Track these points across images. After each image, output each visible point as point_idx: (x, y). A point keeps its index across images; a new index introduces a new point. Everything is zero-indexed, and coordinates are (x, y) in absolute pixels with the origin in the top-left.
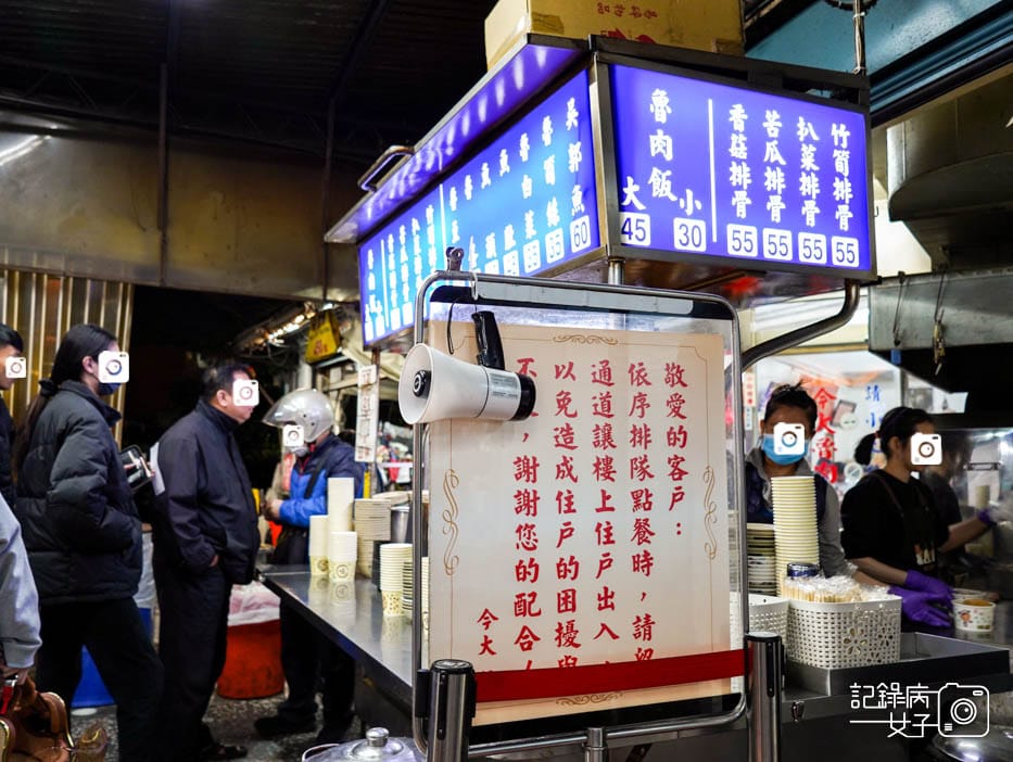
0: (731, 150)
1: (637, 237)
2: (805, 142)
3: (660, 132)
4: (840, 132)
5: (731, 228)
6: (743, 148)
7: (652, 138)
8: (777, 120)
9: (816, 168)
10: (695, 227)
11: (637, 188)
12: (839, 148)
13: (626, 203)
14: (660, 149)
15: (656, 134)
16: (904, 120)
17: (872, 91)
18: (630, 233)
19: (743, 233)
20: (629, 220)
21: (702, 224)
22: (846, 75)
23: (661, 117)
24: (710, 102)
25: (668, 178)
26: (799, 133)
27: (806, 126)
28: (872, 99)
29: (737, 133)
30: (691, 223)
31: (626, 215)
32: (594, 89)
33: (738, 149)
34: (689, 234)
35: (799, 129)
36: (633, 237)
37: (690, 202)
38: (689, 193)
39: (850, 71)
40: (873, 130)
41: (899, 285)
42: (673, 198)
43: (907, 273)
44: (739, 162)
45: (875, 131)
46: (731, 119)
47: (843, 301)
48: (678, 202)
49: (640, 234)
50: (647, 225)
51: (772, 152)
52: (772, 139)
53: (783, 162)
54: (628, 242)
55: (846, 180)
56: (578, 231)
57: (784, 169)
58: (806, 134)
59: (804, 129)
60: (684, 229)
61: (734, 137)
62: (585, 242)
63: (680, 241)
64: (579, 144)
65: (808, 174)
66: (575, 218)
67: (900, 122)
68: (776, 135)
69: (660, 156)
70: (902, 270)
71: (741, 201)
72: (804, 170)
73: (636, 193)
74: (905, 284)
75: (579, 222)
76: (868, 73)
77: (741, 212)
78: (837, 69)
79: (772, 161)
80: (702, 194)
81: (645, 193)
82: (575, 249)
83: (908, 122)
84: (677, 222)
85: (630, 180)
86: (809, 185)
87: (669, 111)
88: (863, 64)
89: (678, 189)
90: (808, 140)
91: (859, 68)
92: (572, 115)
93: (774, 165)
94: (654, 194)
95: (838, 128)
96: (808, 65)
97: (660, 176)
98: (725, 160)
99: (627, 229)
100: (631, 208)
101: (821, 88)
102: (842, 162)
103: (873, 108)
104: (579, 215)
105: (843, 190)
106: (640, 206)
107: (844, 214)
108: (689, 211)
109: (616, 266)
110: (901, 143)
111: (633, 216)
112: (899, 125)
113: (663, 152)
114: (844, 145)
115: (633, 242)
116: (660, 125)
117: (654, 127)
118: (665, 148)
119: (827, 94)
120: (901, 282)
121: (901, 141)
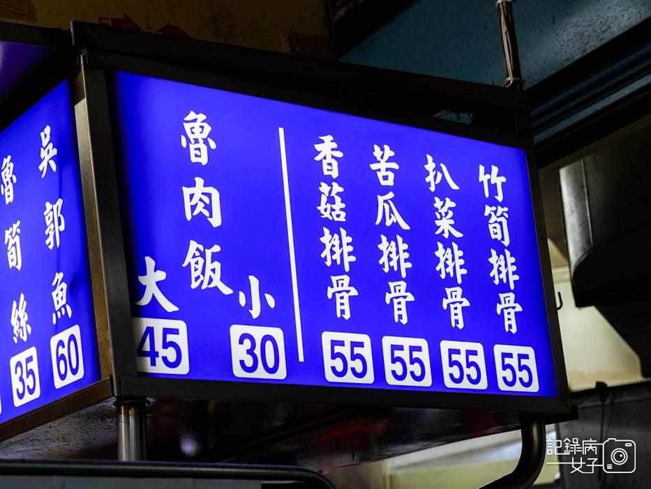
0: (321, 208)
1: (165, 359)
2: (437, 193)
3: (199, 181)
4: (492, 178)
5: (327, 337)
6: (339, 205)
7: (187, 191)
8: (390, 160)
9: (458, 235)
10: (267, 338)
11: (161, 275)
12: (493, 202)
13: (145, 301)
14: (200, 208)
15: (193, 185)
16: (582, 156)
17: (534, 112)
18: (153, 354)
19: (348, 345)
20: (150, 331)
21: (278, 334)
22: (493, 89)
23: (200, 155)
24: (281, 131)
25: (215, 257)
26: (429, 179)
27: (438, 169)
28: (535, 124)
29: (329, 180)
30: (258, 332)
31: (147, 322)
32: (81, 109)
33: (332, 207)
34: (257, 351)
35: (427, 174)
36: (159, 361)
37: (256, 298)
38: (254, 282)
39: (497, 84)
40: (540, 171)
41: (599, 403)
42: (227, 291)
43: (610, 383)
44: (334, 227)
45: (543, 172)
46: (318, 158)
47: (519, 446)
48: (235, 297)
49: (171, 354)
50: (182, 340)
51: (387, 211)
52: (385, 190)
53: (405, 226)
54: (152, 370)
55: (508, 253)
56: (63, 351)
57: (407, 236)
58: (438, 180)
59: (434, 173)
60: (247, 343)
61: (324, 188)
62: (74, 372)
63: (242, 363)
64: (60, 202)
65: (447, 244)
66: (58, 329)
67: (578, 159)
68: (390, 182)
69: (201, 220)
70: (601, 379)
71: (342, 291)
72: (441, 236)
73: (159, 284)
74: (608, 401)
75: (64, 336)
76: (525, 88)
77: (344, 308)
78: (476, 80)
79: (388, 223)
80: (275, 282)
81: (176, 284)
82: (59, 383)
83: (588, 159)
84: (236, 331)
85: (150, 262)
86: (450, 261)
87: (213, 145)
88: (517, 72)
89: (235, 277)
90: (443, 191)
91: (510, 78)
92: (48, 154)
93: (393, 232)
94: (194, 285)
95: (488, 171)
96: (436, 74)
97: (203, 255)
98: (311, 225)
99: (147, 347)
100: (154, 310)
101: (457, 110)
102: (498, 225)
103: (538, 138)
104: (64, 324)
105: (503, 267)
106: (170, 307)
107: (509, 307)
108: (256, 312)
109: (131, 412)
110: (581, 191)
111: (159, 325)
112: (576, 163)
113: (206, 213)
114: (500, 198)
115: (161, 368)
116: (198, 170)
117: (189, 173)
118: (208, 207)
119: (466, 118)
120: (603, 400)
121: (582, 187)
